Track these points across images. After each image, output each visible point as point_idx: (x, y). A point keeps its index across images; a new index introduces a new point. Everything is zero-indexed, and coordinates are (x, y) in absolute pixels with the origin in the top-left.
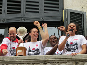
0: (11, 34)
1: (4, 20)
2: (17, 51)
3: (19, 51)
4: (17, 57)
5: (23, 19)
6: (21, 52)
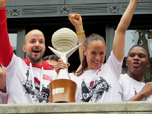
1: (15, 11)
2: (53, 90)
3: (57, 89)
4: (54, 106)
5: (65, 10)
6: (63, 93)
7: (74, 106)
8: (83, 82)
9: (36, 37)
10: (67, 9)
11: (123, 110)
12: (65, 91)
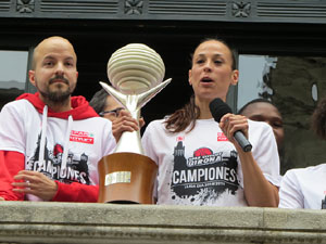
2: (107, 176)
3: (115, 174)
5: (134, 5)
6: (127, 184)
7: (151, 212)
9: (56, 54)
10: (140, 5)
11: (256, 225)
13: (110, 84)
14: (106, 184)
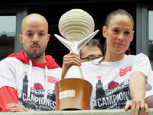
0: (30, 34)
6: (74, 97)
8: (99, 81)
12: (76, 94)
13: (61, 35)
14: (60, 98)
